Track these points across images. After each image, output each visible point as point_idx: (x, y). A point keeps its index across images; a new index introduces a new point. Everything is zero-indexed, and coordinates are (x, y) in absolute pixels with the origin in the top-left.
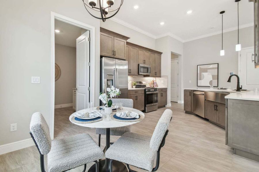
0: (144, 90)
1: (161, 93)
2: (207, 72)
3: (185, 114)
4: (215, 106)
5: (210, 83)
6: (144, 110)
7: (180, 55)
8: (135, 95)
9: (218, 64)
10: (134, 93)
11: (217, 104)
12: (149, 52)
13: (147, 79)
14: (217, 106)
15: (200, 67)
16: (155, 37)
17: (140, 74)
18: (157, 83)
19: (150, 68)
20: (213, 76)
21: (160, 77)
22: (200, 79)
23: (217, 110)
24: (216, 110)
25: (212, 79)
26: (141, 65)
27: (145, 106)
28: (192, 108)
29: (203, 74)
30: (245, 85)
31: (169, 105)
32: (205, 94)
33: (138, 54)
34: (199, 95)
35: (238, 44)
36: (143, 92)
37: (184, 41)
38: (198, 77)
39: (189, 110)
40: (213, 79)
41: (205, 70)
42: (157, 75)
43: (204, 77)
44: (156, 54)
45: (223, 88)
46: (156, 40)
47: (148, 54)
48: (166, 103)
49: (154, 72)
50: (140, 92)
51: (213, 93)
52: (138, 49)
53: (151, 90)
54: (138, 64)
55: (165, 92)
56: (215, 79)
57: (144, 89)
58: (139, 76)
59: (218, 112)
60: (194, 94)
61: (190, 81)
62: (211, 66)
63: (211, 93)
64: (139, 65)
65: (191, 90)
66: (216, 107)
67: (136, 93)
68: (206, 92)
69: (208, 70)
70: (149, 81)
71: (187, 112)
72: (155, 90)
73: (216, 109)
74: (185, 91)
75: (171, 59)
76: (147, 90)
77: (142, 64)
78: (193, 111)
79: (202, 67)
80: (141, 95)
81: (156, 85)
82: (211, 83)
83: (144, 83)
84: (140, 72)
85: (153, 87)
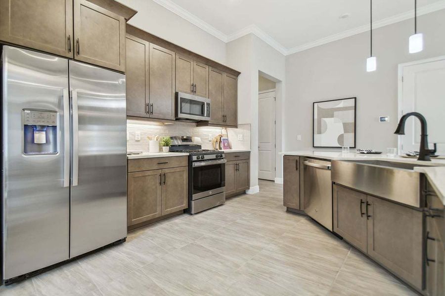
0: (189, 156)
1: (235, 162)
2: (332, 116)
3: (286, 215)
4: (362, 202)
5: (338, 140)
6: (187, 207)
7: (280, 81)
8: (160, 171)
9: (355, 98)
10: (156, 167)
11: (370, 200)
12: (207, 67)
13: (204, 130)
14: (368, 204)
15: (318, 107)
16: (225, 39)
17: (179, 116)
18: (230, 140)
19: (208, 104)
20: (345, 125)
21: (236, 126)
22: (320, 132)
23: (368, 216)
24: (365, 216)
25: (343, 133)
26: (181, 95)
27: (190, 199)
28: (302, 201)
29: (325, 122)
31: (254, 189)
32: (333, 168)
33: (174, 67)
34: (318, 170)
35: (416, 33)
36: (185, 163)
37: (286, 53)
38: (315, 128)
39: (294, 204)
40: (345, 132)
41: (330, 114)
42: (228, 123)
43: (326, 129)
44: (225, 75)
45: (373, 151)
46: (228, 45)
47: (203, 71)
48: (247, 184)
49: (220, 115)
50: (174, 164)
51: (350, 165)
52: (174, 56)
53: (206, 157)
54: (174, 92)
55: (244, 161)
56: (349, 132)
57: (188, 154)
58: (177, 122)
59: (370, 221)
60: (306, 167)
61: (299, 137)
62: (341, 104)
63: (346, 163)
64: (177, 94)
65: (300, 156)
66: (364, 206)
67: (162, 166)
68: (333, 161)
69: (336, 113)
70: (210, 135)
71: (289, 211)
72: (216, 157)
73: (364, 211)
74: (286, 157)
75: (259, 90)
76: (195, 158)
77: (186, 93)
78: (305, 208)
79: (323, 106)
80: (178, 169)
81: (226, 144)
82: (341, 138)
83: (196, 140)
84: (181, 112)
85: (220, 149)
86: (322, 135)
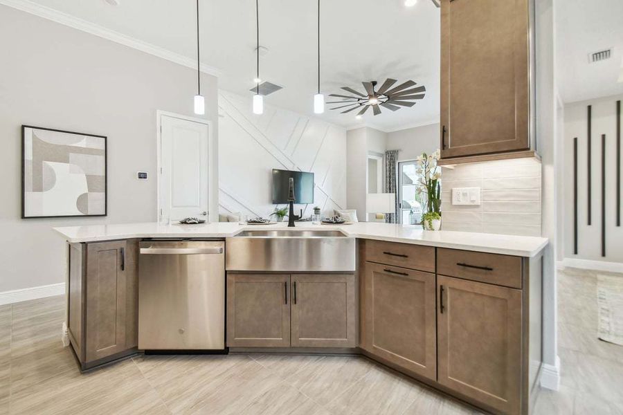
2: (66, 160)
5: (78, 203)
9: (106, 138)
20: (90, 179)
25: (86, 191)
30: (171, 207)
38: (27, 179)
40: (89, 191)
41: (62, 155)
56: (95, 191)
62: (83, 142)
69: (71, 155)
82: (82, 200)
86: (45, 195)
